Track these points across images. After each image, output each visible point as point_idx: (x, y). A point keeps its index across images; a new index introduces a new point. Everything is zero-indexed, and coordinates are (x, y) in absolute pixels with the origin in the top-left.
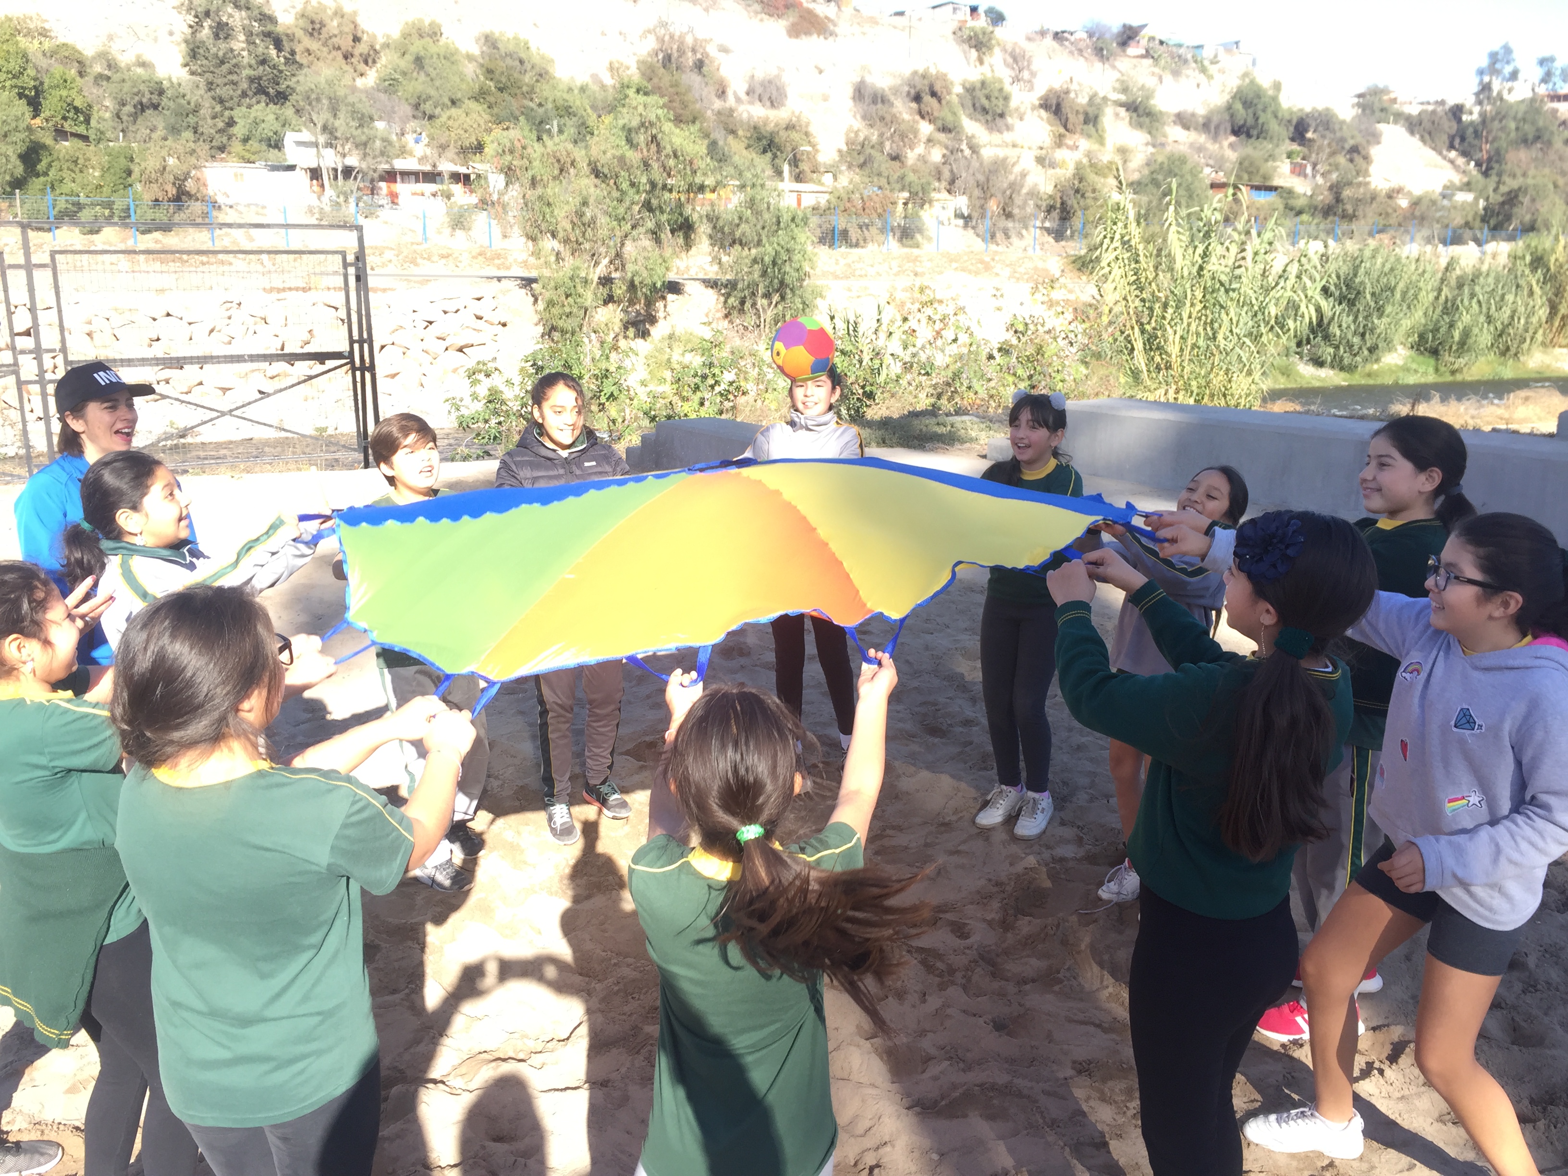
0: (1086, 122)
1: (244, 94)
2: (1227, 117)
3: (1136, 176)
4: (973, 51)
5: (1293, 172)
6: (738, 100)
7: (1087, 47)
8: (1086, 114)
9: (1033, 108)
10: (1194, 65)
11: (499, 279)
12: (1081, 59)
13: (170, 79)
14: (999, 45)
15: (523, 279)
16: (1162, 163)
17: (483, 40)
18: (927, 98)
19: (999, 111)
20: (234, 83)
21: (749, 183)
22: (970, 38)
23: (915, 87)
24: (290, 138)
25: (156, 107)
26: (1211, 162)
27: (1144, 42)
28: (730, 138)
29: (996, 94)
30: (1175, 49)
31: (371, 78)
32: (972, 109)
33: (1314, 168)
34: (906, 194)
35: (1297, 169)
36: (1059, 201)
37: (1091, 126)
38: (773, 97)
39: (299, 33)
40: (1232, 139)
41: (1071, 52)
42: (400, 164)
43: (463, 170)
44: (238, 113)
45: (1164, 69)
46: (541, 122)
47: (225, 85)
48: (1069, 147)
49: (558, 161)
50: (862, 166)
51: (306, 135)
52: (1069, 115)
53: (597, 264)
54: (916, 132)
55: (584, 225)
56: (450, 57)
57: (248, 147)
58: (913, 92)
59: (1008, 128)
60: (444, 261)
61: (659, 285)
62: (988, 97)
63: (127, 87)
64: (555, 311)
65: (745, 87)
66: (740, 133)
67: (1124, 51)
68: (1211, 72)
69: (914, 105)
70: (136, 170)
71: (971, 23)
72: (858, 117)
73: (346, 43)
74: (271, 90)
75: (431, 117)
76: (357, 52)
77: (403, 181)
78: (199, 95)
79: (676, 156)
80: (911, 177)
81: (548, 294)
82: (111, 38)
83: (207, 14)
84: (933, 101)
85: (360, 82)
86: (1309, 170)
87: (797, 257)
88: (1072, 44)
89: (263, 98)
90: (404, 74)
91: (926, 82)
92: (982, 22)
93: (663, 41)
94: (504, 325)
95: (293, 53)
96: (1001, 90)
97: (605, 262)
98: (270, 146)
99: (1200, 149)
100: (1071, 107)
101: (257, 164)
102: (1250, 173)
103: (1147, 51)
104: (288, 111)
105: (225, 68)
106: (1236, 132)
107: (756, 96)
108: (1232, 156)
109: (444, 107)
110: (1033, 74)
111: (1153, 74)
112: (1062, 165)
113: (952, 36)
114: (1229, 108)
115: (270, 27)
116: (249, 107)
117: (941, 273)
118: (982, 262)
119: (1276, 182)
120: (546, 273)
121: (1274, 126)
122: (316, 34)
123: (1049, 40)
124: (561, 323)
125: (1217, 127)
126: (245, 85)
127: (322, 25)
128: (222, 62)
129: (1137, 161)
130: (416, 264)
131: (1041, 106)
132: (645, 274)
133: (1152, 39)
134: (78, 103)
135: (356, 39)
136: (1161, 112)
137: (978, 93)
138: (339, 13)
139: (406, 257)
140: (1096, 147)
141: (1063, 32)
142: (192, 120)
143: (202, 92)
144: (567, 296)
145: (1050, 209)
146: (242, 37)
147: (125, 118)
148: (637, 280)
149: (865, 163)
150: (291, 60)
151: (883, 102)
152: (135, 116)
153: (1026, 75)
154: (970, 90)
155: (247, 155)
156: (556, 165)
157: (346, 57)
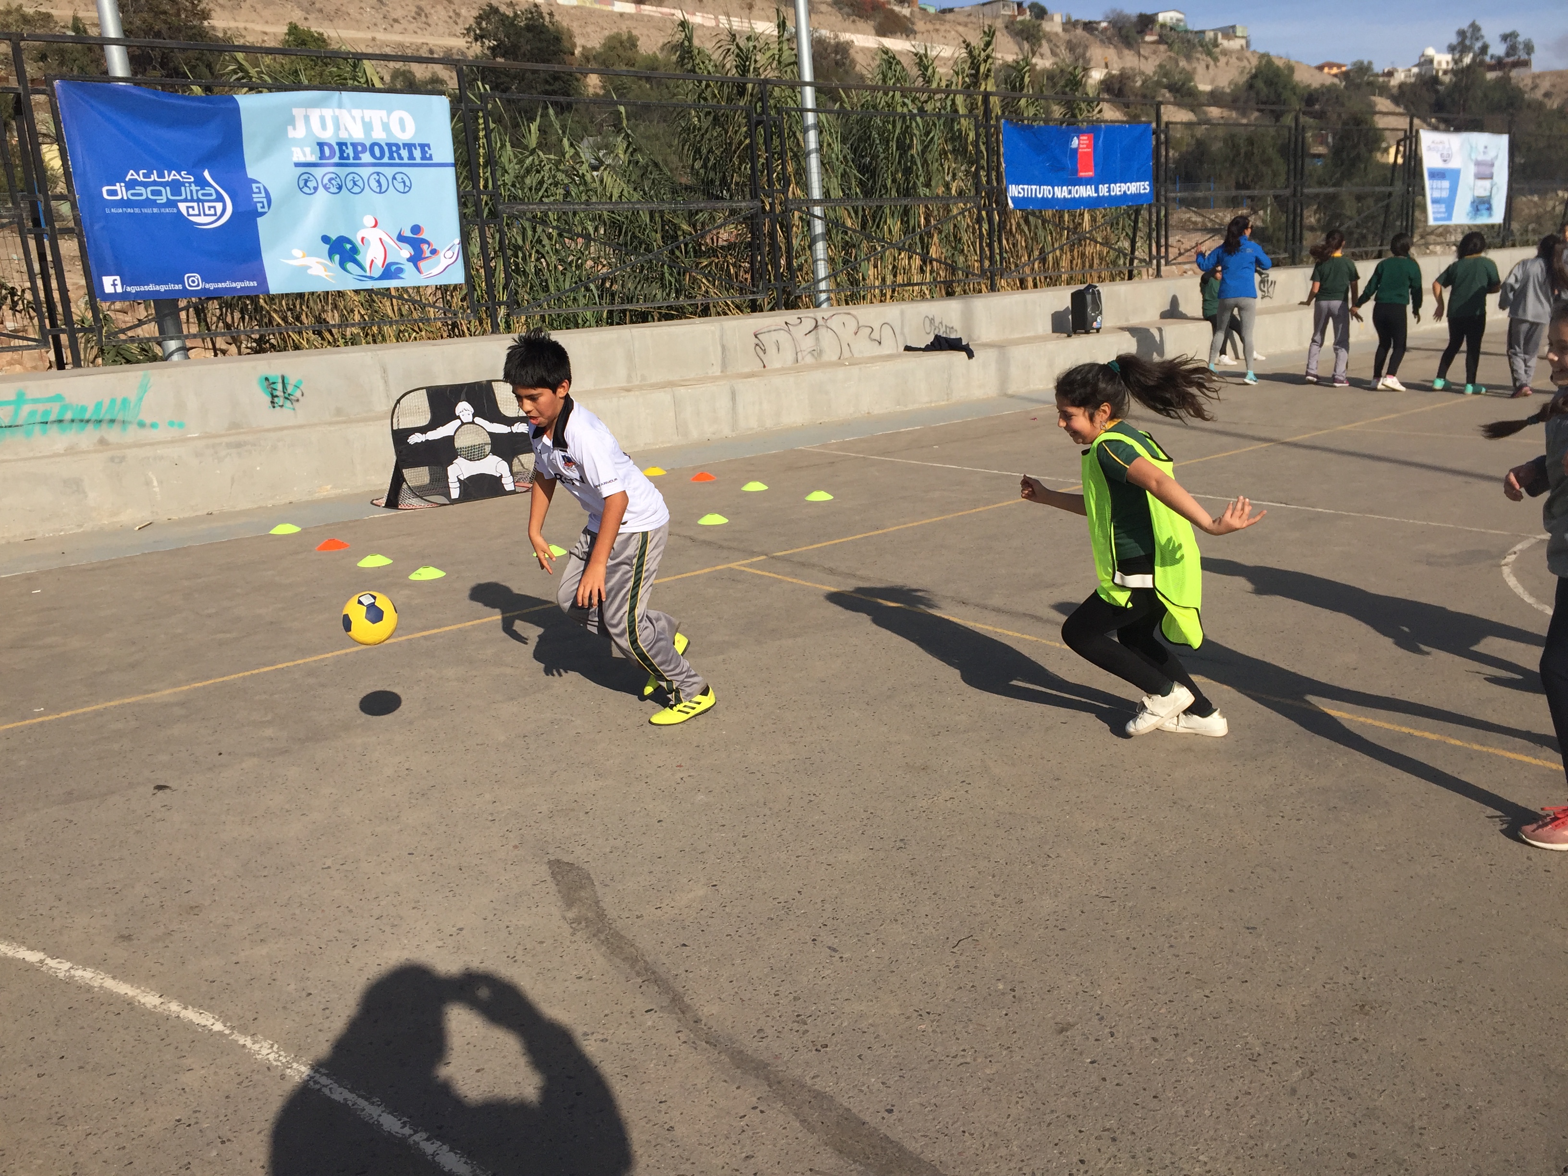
4: (1025, 41)
7: (1113, 35)
12: (1111, 47)
14: (1045, 36)
27: (1157, 29)
30: (1183, 35)
45: (1177, 53)
68: (1215, 55)
71: (1019, 18)
92: (1027, 16)
103: (1160, 36)
106: (1260, 108)
110: (1087, 62)
121: (1293, 102)
125: (1244, 104)
131: (1104, 90)
136: (1199, 92)
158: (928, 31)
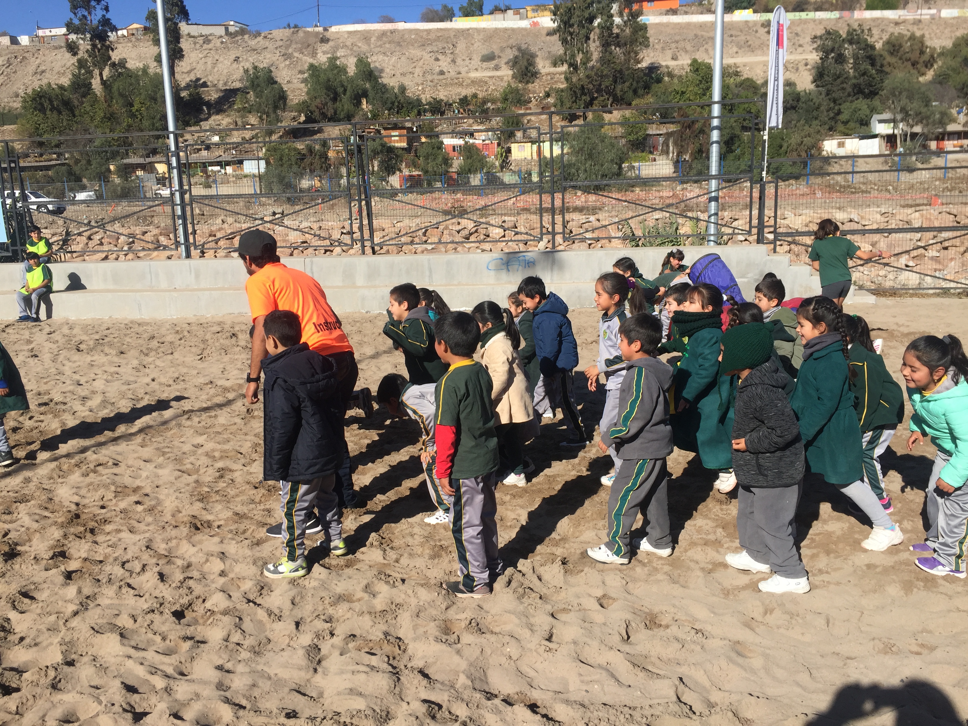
1: (849, 95)
13: (805, 91)
20: (843, 89)
24: (875, 118)
25: (794, 108)
31: (930, 75)
39: (885, 54)
44: (844, 107)
47: (838, 91)
51: (887, 116)
57: (848, 127)
70: (785, 145)
73: (914, 56)
74: (866, 91)
76: (921, 61)
77: (949, 140)
78: (821, 99)
83: (832, 50)
85: (921, 79)
89: (861, 96)
90: (955, 70)
95: (882, 66)
98: (861, 124)
101: (853, 136)
104: (876, 102)
105: (839, 81)
115: (870, 52)
116: (852, 102)
122: (895, 53)
126: (849, 90)
127: (901, 46)
128: (838, 77)
135: (922, 53)
138: (912, 37)
142: (815, 113)
143: (823, 97)
146: (851, 61)
150: (880, 71)
155: (847, 131)
157: (913, 65)
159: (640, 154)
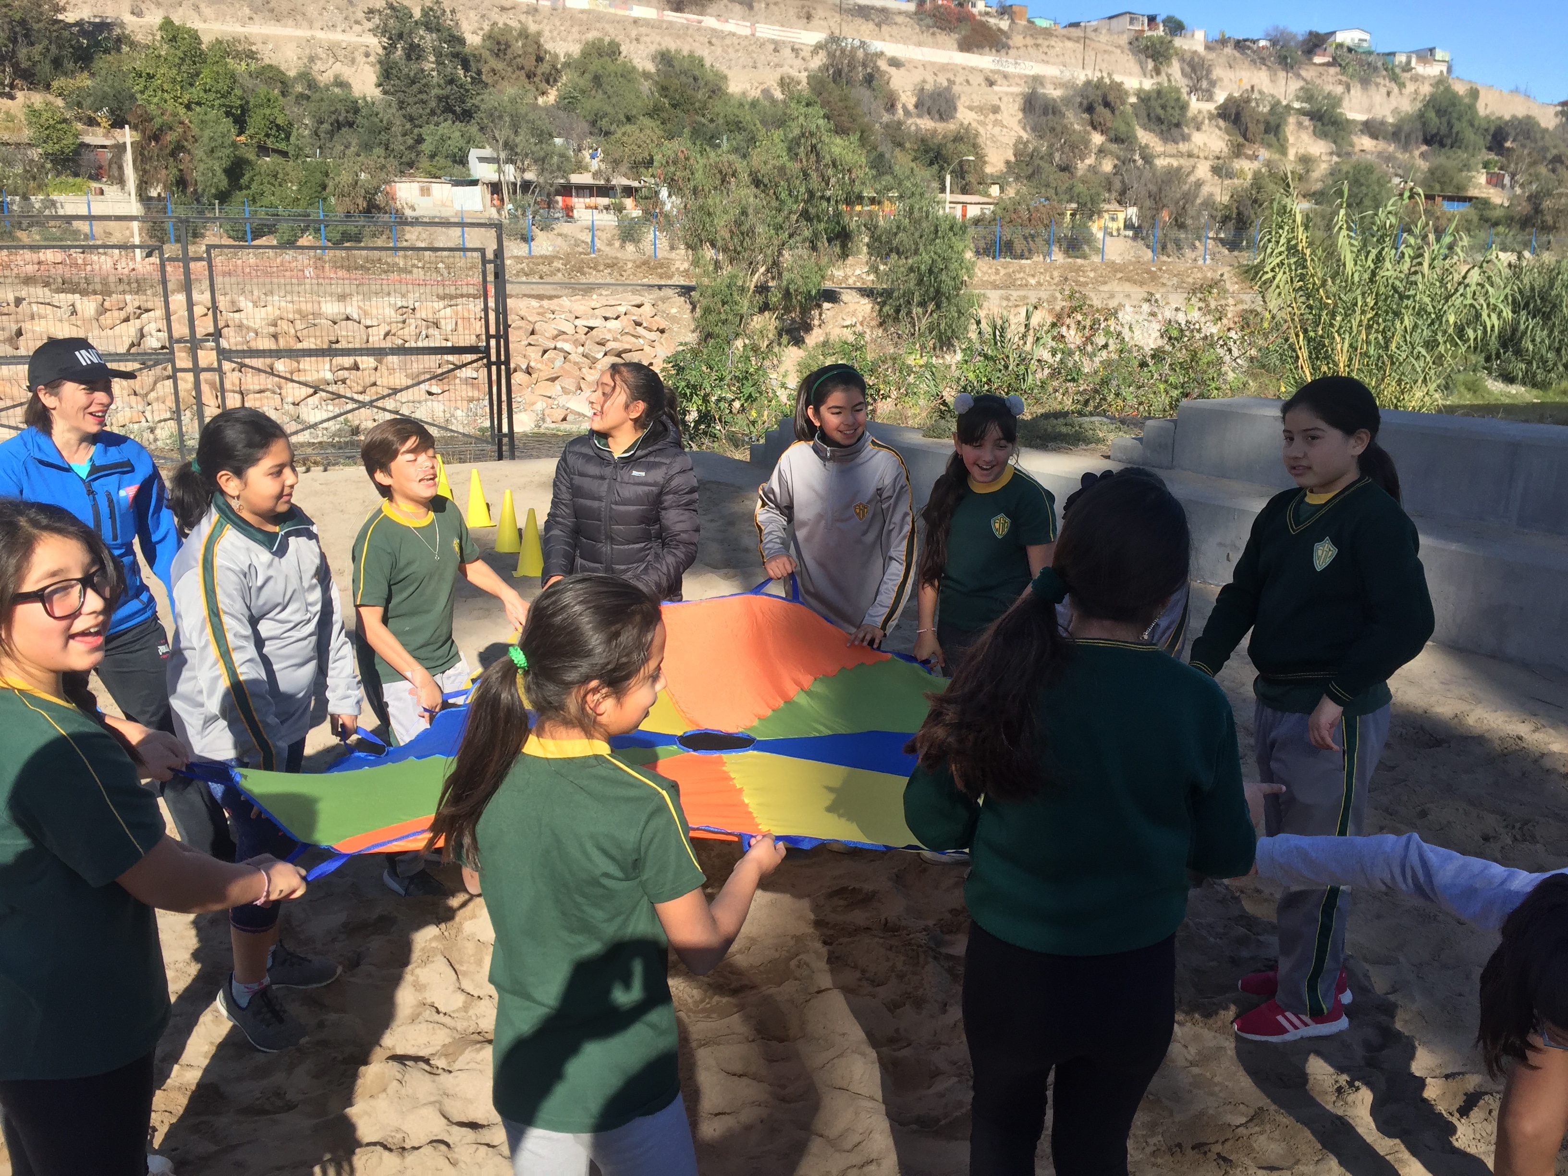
0: (1267, 131)
1: (433, 113)
2: (1418, 125)
3: (1319, 186)
4: (1150, 61)
5: (1489, 182)
6: (907, 113)
7: (1270, 55)
8: (1267, 123)
9: (1211, 117)
10: (1384, 73)
11: (660, 287)
12: (1263, 67)
13: (364, 98)
14: (1177, 54)
15: (682, 287)
16: (1347, 172)
17: (659, 58)
18: (1100, 109)
19: (1175, 121)
20: (424, 102)
21: (908, 193)
22: (1147, 47)
23: (1088, 97)
24: (474, 154)
25: (351, 125)
26: (1400, 172)
27: (1331, 50)
28: (897, 150)
29: (1172, 104)
30: (1364, 57)
31: (552, 96)
32: (1146, 120)
33: (1512, 178)
34: (1074, 206)
35: (1494, 180)
36: (1235, 211)
37: (1272, 135)
38: (942, 110)
39: (486, 54)
40: (1424, 148)
41: (1253, 61)
42: (576, 179)
43: (635, 184)
44: (426, 131)
45: (1352, 77)
46: (712, 137)
47: (415, 104)
48: (1248, 157)
49: (720, 172)
50: (1029, 177)
51: (488, 152)
52: (1249, 125)
53: (753, 273)
54: (1087, 143)
55: (742, 234)
56: (628, 74)
57: (434, 163)
58: (1085, 102)
59: (1186, 138)
60: (609, 270)
61: (813, 293)
62: (1164, 107)
63: (325, 106)
64: (712, 318)
65: (914, 100)
66: (908, 145)
67: (1310, 59)
68: (1402, 80)
69: (1086, 116)
70: (331, 185)
71: (1149, 33)
72: (1028, 129)
73: (529, 63)
74: (458, 109)
75: (607, 134)
76: (539, 71)
77: (578, 196)
78: (392, 115)
79: (834, 165)
80: (1080, 188)
81: (704, 302)
82: (312, 59)
83: (401, 36)
84: (1107, 112)
85: (540, 101)
86: (1507, 180)
87: (954, 266)
88: (1254, 52)
89: (451, 115)
90: (583, 92)
91: (1099, 92)
92: (1160, 31)
93: (834, 56)
94: (662, 331)
95: (479, 73)
96: (1178, 99)
97: (762, 270)
98: (455, 162)
99: (1389, 159)
100: (1250, 116)
101: (443, 180)
102: (1442, 184)
103: (1334, 58)
104: (473, 129)
105: (415, 88)
106: (1427, 141)
107: (925, 109)
108: (1423, 165)
109: (620, 123)
110: (1213, 84)
111: (1340, 82)
112: (1241, 174)
113: (1127, 46)
114: (1421, 115)
115: (458, 48)
116: (437, 124)
117: (1106, 283)
118: (1149, 272)
119: (1472, 192)
120: (706, 281)
121: (1470, 135)
122: (501, 55)
123: (1229, 50)
124: (717, 330)
125: (1408, 136)
126: (433, 104)
127: (508, 46)
128: (413, 82)
129: (1322, 169)
130: (583, 274)
131: (1220, 115)
132: (800, 282)
133: (1340, 46)
134: (279, 121)
135: (539, 59)
136: (1347, 120)
137: (1153, 103)
138: (524, 34)
139: (574, 266)
140: (1276, 156)
141: (1245, 40)
142: (384, 137)
143: (394, 111)
144: (724, 303)
145: (1225, 220)
146: (432, 58)
147: (322, 135)
148: (792, 288)
149: (1033, 174)
150: (477, 80)
151: (1054, 113)
152: (331, 134)
153: (1205, 84)
154: (1145, 98)
155: (434, 171)
156: (718, 176)
157: (528, 77)
158: (1026, 46)
159: (71, 180)
